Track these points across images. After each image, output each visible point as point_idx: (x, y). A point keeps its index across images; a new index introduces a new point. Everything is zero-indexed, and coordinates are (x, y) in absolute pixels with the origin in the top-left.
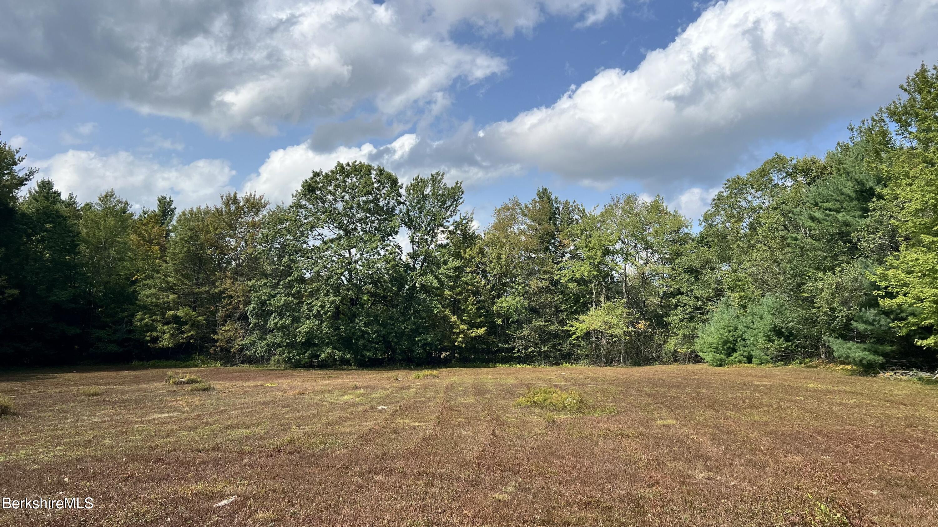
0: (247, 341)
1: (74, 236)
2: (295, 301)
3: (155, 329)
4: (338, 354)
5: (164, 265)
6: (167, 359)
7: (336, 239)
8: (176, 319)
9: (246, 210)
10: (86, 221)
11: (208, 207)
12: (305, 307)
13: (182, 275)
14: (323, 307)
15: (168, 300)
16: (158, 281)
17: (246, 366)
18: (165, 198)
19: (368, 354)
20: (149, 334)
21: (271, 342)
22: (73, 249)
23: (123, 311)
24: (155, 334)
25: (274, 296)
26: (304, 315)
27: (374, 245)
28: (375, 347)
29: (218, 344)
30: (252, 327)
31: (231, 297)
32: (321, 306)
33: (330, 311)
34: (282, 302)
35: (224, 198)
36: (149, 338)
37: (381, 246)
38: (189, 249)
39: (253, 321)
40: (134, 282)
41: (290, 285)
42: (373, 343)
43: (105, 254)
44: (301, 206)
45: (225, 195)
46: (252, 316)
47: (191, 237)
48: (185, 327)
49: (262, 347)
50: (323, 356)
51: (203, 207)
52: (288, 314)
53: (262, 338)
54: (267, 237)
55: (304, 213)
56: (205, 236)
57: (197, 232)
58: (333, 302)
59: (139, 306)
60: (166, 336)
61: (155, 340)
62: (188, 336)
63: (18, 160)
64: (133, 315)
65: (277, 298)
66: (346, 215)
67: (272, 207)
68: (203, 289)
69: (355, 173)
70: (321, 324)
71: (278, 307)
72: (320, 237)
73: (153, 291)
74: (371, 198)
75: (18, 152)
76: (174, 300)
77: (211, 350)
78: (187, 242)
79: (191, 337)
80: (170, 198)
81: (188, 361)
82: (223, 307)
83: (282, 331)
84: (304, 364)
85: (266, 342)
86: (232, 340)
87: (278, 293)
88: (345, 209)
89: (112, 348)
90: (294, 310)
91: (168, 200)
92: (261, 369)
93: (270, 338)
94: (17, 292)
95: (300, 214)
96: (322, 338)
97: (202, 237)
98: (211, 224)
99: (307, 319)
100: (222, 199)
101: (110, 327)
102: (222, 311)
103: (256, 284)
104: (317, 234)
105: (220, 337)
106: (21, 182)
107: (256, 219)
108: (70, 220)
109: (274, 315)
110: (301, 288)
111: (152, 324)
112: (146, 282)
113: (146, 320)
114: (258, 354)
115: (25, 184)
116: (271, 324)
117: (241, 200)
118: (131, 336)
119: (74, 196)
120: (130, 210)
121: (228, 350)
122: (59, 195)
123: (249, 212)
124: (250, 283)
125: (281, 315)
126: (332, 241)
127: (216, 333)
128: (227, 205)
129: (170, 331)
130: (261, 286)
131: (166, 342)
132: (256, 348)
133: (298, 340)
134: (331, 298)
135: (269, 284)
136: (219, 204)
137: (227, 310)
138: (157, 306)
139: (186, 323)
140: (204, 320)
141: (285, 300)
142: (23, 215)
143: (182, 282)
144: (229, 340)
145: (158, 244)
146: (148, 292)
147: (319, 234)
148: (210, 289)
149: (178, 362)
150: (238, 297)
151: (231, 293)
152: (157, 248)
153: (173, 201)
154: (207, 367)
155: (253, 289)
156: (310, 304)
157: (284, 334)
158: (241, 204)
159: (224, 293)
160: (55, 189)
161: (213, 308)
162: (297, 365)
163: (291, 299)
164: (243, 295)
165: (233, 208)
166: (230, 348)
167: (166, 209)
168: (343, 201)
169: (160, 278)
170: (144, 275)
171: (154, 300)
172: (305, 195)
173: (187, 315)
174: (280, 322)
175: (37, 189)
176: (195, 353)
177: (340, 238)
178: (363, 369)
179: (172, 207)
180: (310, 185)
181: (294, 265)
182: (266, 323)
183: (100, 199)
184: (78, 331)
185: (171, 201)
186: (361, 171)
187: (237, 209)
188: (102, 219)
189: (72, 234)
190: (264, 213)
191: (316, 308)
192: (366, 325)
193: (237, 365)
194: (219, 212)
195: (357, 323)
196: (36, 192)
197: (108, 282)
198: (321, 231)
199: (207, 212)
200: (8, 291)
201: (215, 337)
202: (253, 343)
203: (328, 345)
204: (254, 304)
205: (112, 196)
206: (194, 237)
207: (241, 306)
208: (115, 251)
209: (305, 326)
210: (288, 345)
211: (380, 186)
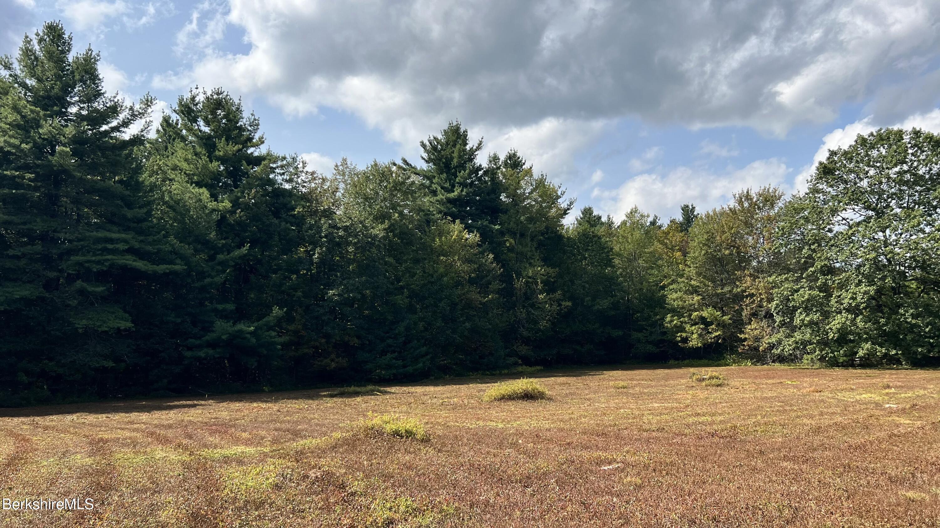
0: (773, 340)
1: (608, 252)
2: (822, 294)
3: (683, 330)
4: (881, 351)
5: (687, 269)
6: (700, 358)
7: (864, 221)
8: (703, 320)
9: (761, 205)
10: (618, 237)
11: (723, 208)
12: (833, 301)
13: (705, 277)
14: (853, 299)
15: (694, 302)
16: (682, 285)
17: (777, 365)
18: (688, 206)
19: (920, 350)
20: (679, 334)
21: (799, 340)
22: (609, 263)
23: (656, 314)
24: (684, 335)
25: (797, 291)
26: (834, 309)
27: (916, 221)
28: (930, 342)
29: (745, 343)
30: (778, 325)
31: (752, 295)
32: (852, 298)
33: (864, 303)
34: (806, 297)
35: (737, 196)
36: (679, 339)
37: (925, 222)
38: (707, 252)
39: (778, 319)
40: (663, 288)
41: (813, 278)
42: (926, 337)
43: (635, 264)
44: (818, 191)
45: (737, 193)
46: (777, 314)
47: (708, 240)
48: (711, 327)
49: (789, 345)
50: (861, 353)
51: (718, 209)
52: (814, 310)
53: (789, 336)
54: (783, 229)
55: (822, 198)
56: (721, 237)
57: (713, 234)
58: (865, 293)
59: (668, 309)
60: (695, 336)
61: (685, 340)
62: (716, 336)
63: (561, 194)
64: (663, 319)
65: (800, 292)
66: (872, 192)
67: (788, 198)
68: (727, 289)
69: (882, 142)
70: (855, 318)
71: (803, 302)
72: (844, 222)
73: (679, 294)
74: (905, 167)
75: (560, 187)
76: (698, 301)
77: (739, 349)
78: (704, 245)
79: (718, 337)
80: (692, 205)
81: (720, 360)
82: (747, 306)
83: (810, 328)
84: (842, 363)
85: (794, 339)
86: (760, 339)
87: (801, 287)
88: (870, 186)
89: (651, 348)
90: (821, 304)
91: (691, 207)
92: (792, 367)
93: (798, 336)
94: (570, 304)
95: (817, 200)
96: (859, 334)
97: (718, 238)
98: (726, 224)
99: (837, 313)
100: (735, 197)
101: (647, 330)
102: (747, 309)
103: (777, 279)
104: (841, 219)
105: (747, 336)
106: (565, 212)
107: (772, 213)
108: (604, 238)
109: (799, 311)
110: (827, 280)
111: (681, 326)
112: (671, 287)
113: (675, 322)
114: (786, 352)
115: (568, 213)
116: (797, 321)
117: (754, 195)
118: (665, 338)
119: (611, 217)
120: (659, 222)
121: (756, 349)
122: (600, 218)
123: (764, 206)
124: (771, 279)
125: (807, 310)
126: (858, 224)
127: (742, 332)
128: (740, 202)
129: (698, 331)
130: (782, 281)
131: (695, 342)
132: (783, 347)
133: (830, 338)
134: (863, 288)
135: (790, 279)
136: (732, 204)
137: (752, 309)
138: (683, 308)
139: (711, 323)
140: (730, 319)
141: (810, 294)
142: (569, 238)
143: (705, 285)
144: (757, 339)
145: (680, 250)
146: (675, 296)
147: (844, 219)
148: (733, 289)
149: (711, 362)
150: (760, 294)
151: (752, 291)
152: (679, 254)
153: (695, 208)
154: (738, 365)
155: (775, 285)
156: (839, 296)
157: (813, 330)
158: (754, 200)
159: (745, 291)
160: (595, 213)
161: (737, 308)
162: (834, 363)
163: (816, 292)
164: (766, 292)
165: (746, 205)
166: (759, 346)
167: (689, 217)
168: (868, 177)
169: (684, 282)
170: (670, 280)
171: (680, 303)
172: (821, 178)
173: (712, 315)
174: (808, 319)
175: (582, 216)
176: (725, 353)
177: (868, 219)
178: (916, 369)
179: (695, 213)
180: (825, 167)
181: (816, 255)
182: (792, 319)
183: (627, 216)
184: (620, 333)
185: (694, 208)
186: (889, 138)
187: (750, 205)
188: (630, 233)
189: (606, 251)
190: (780, 204)
191: (846, 301)
192: (913, 316)
193: (767, 364)
194: (733, 211)
195: (902, 315)
196: (581, 218)
197: (641, 289)
198: (844, 214)
199: (723, 213)
200: (563, 303)
201: (742, 336)
202: (780, 342)
203: (866, 341)
204: (777, 300)
205: (636, 212)
206: (711, 239)
207: (765, 304)
208: (644, 260)
209: (837, 322)
210: (818, 342)
211: (916, 151)
